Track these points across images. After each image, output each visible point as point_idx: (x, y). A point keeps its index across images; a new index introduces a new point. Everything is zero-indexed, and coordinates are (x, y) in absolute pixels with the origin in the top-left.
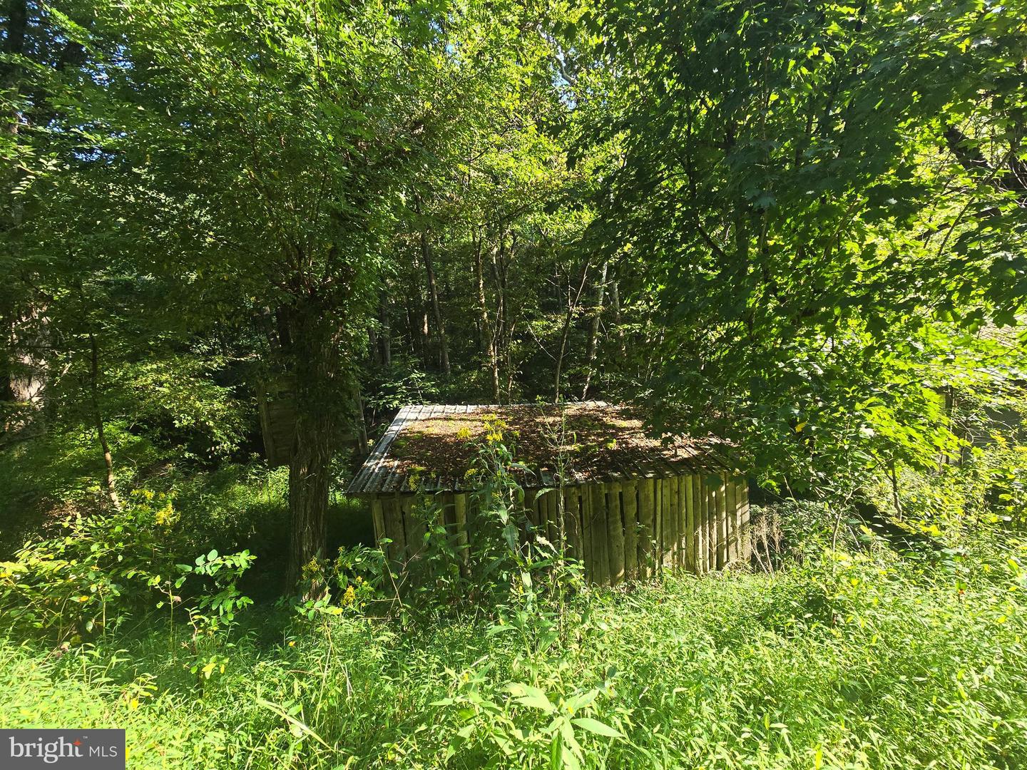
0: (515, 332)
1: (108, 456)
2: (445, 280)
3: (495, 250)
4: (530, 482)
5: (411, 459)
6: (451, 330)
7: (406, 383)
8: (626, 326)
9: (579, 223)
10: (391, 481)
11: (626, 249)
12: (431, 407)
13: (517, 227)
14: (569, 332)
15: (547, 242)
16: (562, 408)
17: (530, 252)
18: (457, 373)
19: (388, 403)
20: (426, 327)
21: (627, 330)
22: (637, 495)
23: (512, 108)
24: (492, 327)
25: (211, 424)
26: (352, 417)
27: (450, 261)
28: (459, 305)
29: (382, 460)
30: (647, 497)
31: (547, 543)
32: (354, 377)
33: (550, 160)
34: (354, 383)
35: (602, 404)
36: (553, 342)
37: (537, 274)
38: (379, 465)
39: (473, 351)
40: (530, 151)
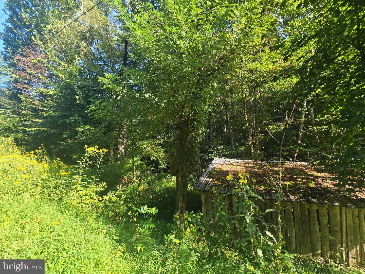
0: (260, 131)
1: (134, 167)
2: (232, 112)
3: (252, 99)
4: (266, 196)
5: (216, 179)
6: (234, 130)
7: (216, 150)
8: (318, 127)
9: (291, 84)
10: (208, 186)
11: (317, 92)
12: (225, 159)
13: (261, 89)
14: (287, 130)
15: (275, 93)
16: (283, 164)
17: (268, 98)
18: (236, 147)
19: (210, 157)
20: (225, 129)
21: (319, 129)
22: (328, 213)
23: (258, 44)
24: (250, 129)
25: (159, 160)
26: (196, 162)
27: (234, 105)
28: (237, 121)
29: (206, 178)
30: (335, 215)
31: (272, 236)
32: (197, 148)
33: (277, 61)
34: (198, 150)
35: (305, 164)
36: (279, 135)
37: (270, 107)
38: (205, 180)
39: (242, 138)
40: (267, 59)
